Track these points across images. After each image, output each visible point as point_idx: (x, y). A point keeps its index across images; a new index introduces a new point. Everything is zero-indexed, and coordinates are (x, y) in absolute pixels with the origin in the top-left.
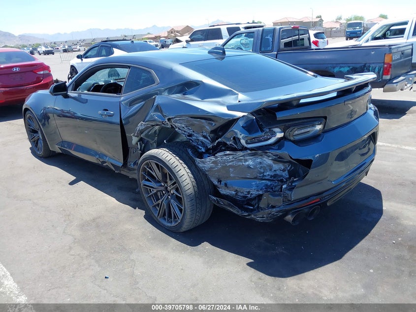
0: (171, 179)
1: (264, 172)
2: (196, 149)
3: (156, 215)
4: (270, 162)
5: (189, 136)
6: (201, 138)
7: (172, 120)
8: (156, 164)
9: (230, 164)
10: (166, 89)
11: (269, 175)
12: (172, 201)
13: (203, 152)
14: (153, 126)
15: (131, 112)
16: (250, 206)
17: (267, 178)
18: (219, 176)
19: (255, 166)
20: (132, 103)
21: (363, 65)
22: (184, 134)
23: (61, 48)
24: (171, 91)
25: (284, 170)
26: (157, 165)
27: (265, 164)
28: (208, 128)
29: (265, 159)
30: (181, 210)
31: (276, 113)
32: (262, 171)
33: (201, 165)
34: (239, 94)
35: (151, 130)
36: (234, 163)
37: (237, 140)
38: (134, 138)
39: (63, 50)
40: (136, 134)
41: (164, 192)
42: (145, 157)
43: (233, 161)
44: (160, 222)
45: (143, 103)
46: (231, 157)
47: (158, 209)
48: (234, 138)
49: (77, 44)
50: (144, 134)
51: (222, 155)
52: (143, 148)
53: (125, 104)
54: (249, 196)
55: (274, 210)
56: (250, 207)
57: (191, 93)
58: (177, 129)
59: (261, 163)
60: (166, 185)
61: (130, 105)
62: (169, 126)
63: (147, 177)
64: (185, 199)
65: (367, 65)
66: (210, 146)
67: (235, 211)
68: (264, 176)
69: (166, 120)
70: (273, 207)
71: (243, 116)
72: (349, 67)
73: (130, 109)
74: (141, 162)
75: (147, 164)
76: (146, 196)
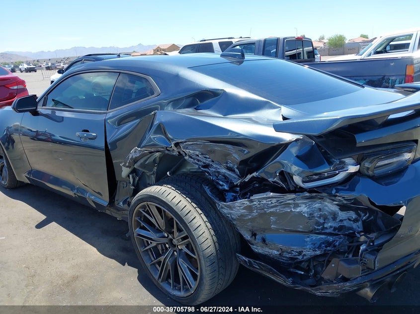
0: (179, 230)
1: (324, 223)
2: (215, 186)
3: (156, 277)
4: (335, 208)
5: (203, 167)
6: (224, 171)
7: (181, 145)
8: (157, 208)
9: (272, 210)
10: (171, 102)
11: (331, 227)
12: (181, 260)
13: (225, 190)
14: (151, 153)
15: (121, 133)
16: (300, 270)
17: (328, 231)
18: (253, 227)
19: (310, 214)
20: (121, 121)
21: (382, 77)
22: (197, 164)
23: (44, 65)
24: (176, 104)
25: (356, 221)
26: (159, 210)
27: (327, 211)
28: (237, 156)
29: (327, 203)
30: (195, 276)
31: (356, 136)
32: (322, 221)
33: (225, 211)
34: (282, 107)
35: (149, 158)
36: (278, 209)
37: (285, 176)
38: (124, 168)
39: (46, 67)
40: (127, 164)
41: (167, 246)
42: (140, 197)
43: (276, 206)
44: (161, 287)
45: (137, 121)
46: (274, 200)
47: (160, 269)
48: (282, 173)
49: (60, 62)
50: (139, 163)
51: (261, 198)
52: (136, 181)
53: (112, 122)
54: (300, 257)
55: (348, 284)
56: (300, 272)
57: (207, 107)
58: (187, 158)
59: (320, 210)
60: (170, 237)
61: (119, 124)
62: (176, 153)
63: (142, 224)
64: (203, 262)
65: (386, 78)
66: (238, 182)
67: (280, 280)
68: (324, 228)
69: (173, 145)
70: (345, 279)
71: (297, 140)
72: (365, 80)
73: (118, 129)
74: (135, 203)
75: (144, 207)
76: (141, 250)
